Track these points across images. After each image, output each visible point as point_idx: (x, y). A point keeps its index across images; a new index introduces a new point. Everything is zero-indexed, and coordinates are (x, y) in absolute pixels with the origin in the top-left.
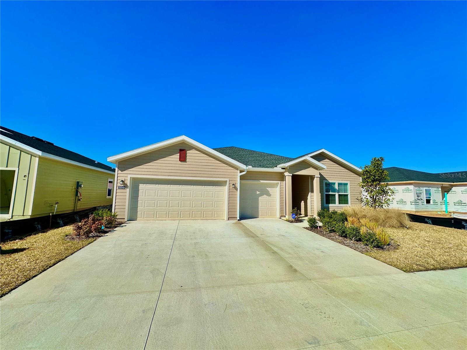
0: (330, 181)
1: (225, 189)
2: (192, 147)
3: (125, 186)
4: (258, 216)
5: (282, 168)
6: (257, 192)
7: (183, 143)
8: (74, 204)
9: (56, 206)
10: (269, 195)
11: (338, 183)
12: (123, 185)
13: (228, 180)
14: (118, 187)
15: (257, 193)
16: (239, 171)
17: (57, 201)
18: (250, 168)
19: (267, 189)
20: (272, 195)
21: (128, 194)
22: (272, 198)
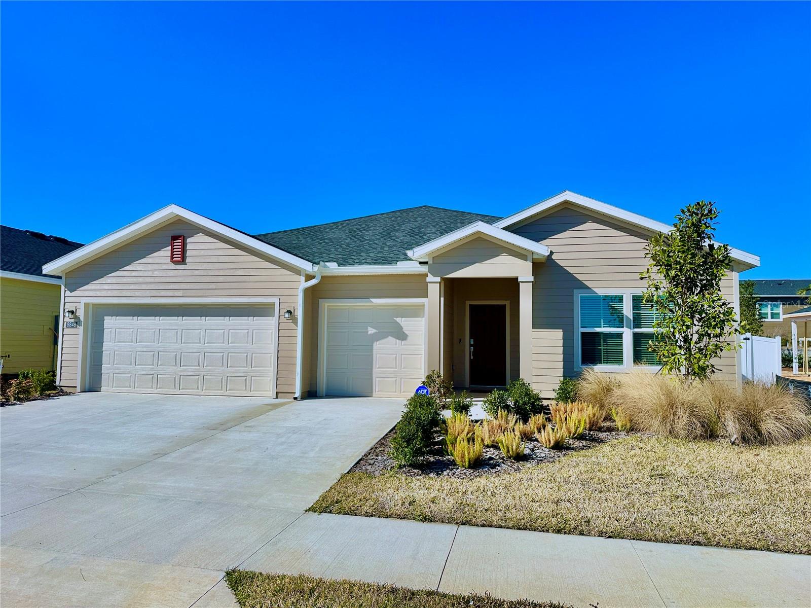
0: (601, 292)
1: (269, 324)
2: (198, 229)
3: (77, 322)
4: (372, 392)
5: (421, 263)
6: (369, 328)
7: (179, 221)
8: (51, 360)
9: (2, 362)
10: (401, 335)
11: (633, 296)
12: (73, 320)
13: (276, 300)
14: (65, 323)
15: (369, 333)
16: (303, 278)
17: (9, 352)
18: (333, 268)
19: (398, 320)
20: (409, 338)
21: (80, 338)
22: (409, 345)
